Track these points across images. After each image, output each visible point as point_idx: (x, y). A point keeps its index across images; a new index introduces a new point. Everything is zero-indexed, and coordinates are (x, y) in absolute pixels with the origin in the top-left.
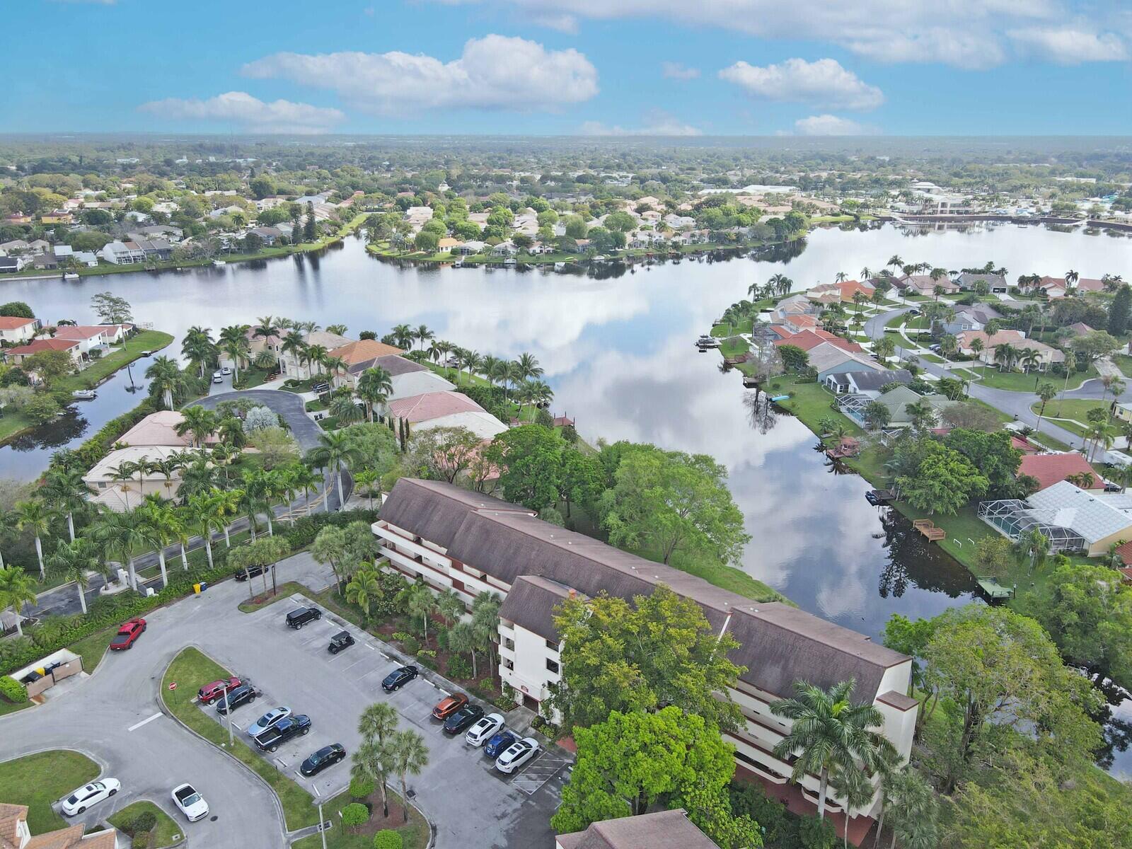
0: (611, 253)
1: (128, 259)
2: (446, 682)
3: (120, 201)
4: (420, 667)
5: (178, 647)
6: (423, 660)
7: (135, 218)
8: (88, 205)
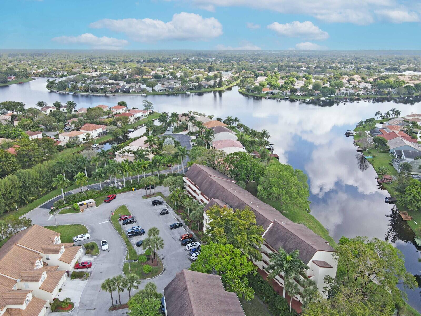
0: (329, 97)
1: (161, 90)
2: (190, 230)
3: (167, 72)
4: (184, 224)
5: (121, 204)
6: (186, 222)
7: (169, 77)
8: (158, 73)
